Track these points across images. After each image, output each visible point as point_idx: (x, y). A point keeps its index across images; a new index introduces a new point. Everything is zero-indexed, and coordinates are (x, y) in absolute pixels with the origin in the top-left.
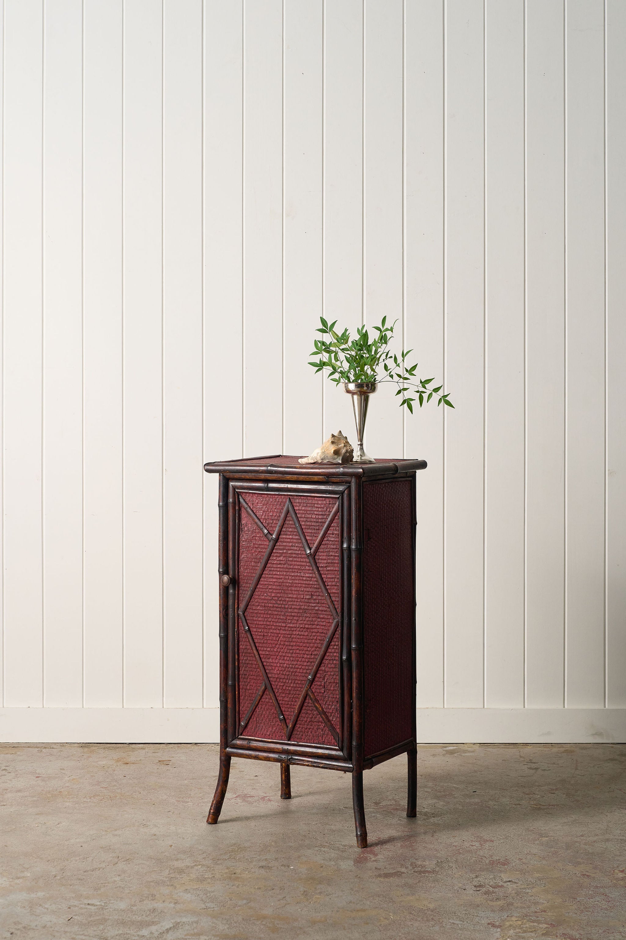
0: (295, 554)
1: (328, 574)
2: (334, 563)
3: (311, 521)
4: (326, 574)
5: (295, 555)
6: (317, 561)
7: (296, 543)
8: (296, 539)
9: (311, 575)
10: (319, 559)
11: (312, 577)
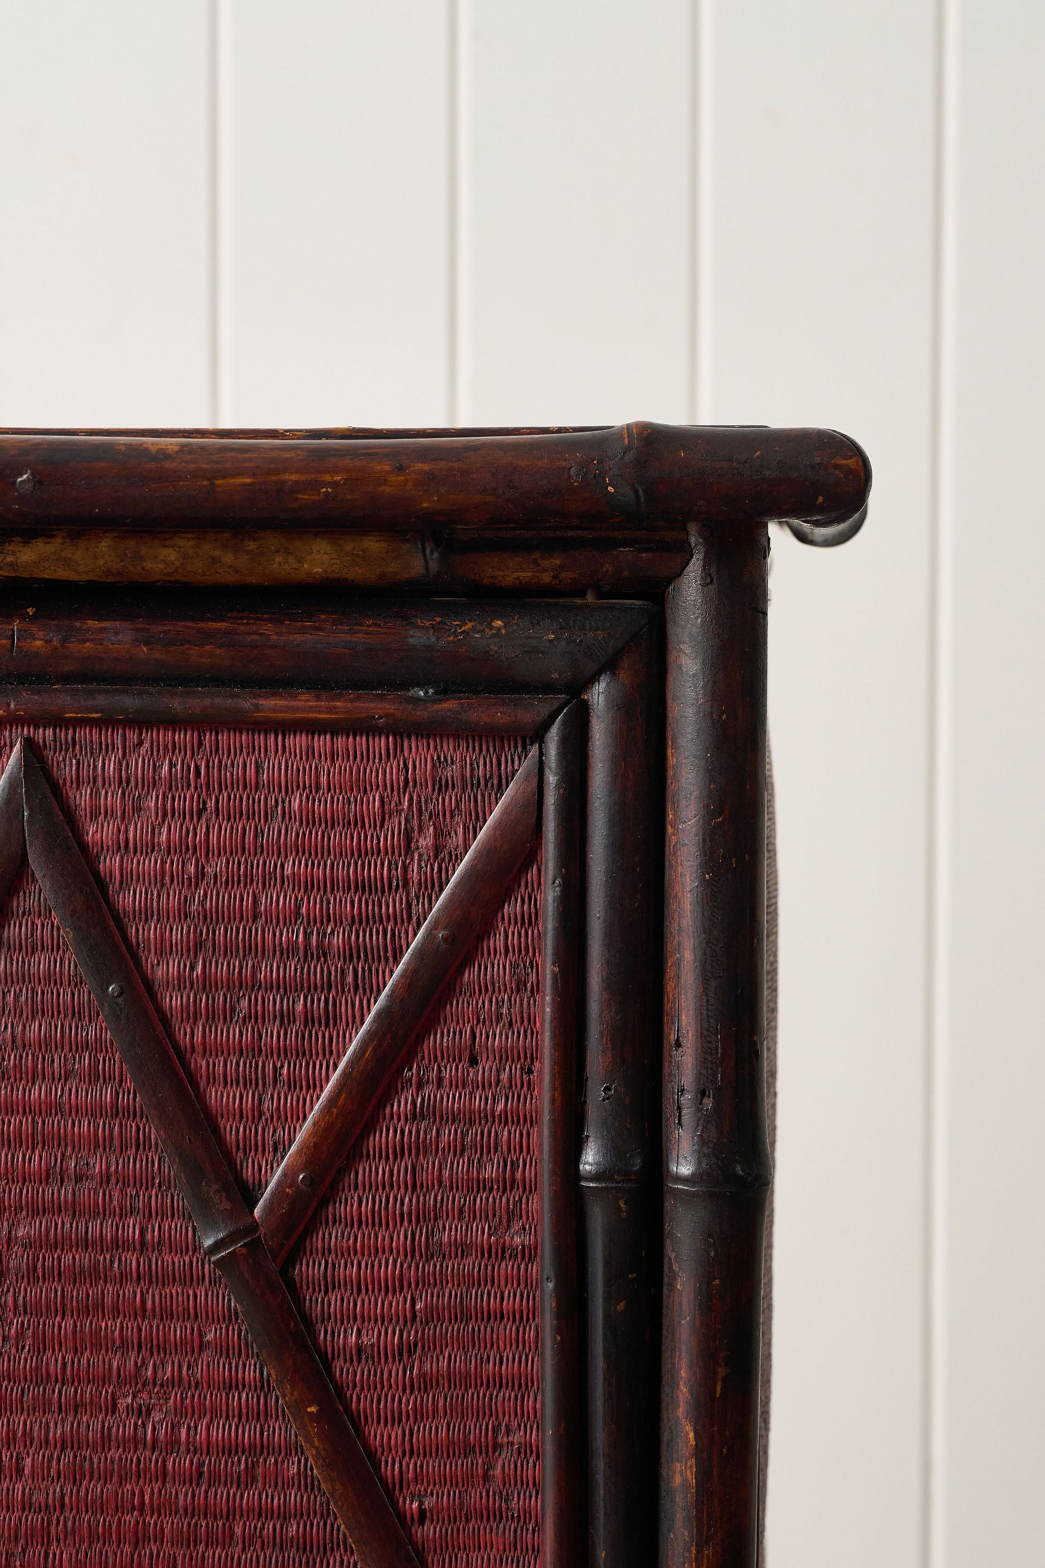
0: (85, 1243)
1: (419, 1414)
2: (487, 1316)
3: (249, 949)
4: (397, 1418)
5: (84, 1259)
6: (315, 1303)
7: (94, 1144)
8: (96, 1111)
9: (248, 1433)
10: (330, 1285)
11: (259, 1449)
